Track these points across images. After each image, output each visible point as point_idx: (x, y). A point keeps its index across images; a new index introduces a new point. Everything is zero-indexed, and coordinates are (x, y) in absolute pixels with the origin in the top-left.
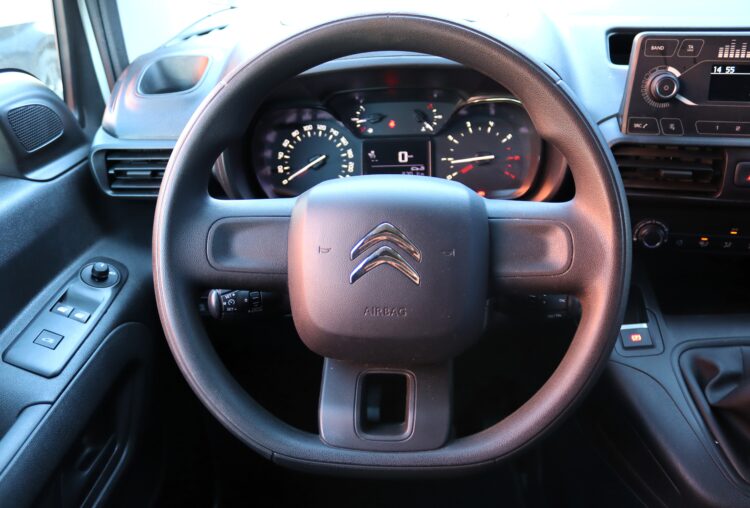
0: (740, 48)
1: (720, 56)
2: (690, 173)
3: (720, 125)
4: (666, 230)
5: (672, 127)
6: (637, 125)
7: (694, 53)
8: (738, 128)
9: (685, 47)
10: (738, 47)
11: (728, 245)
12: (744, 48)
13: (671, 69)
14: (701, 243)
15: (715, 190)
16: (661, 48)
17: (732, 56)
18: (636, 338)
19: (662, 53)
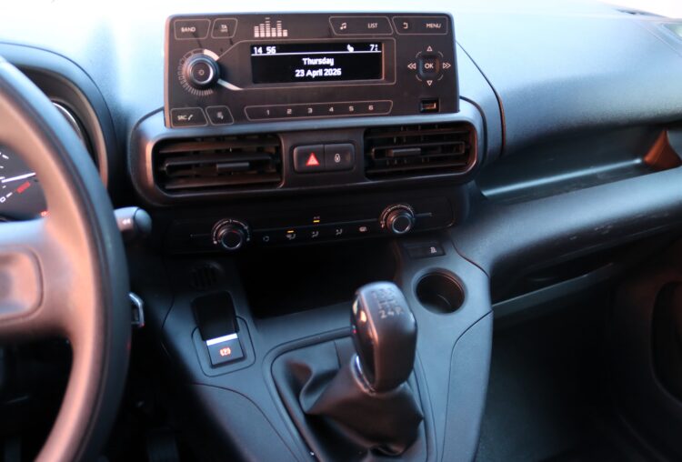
0: (275, 27)
1: (257, 35)
2: (247, 164)
3: (270, 108)
4: (246, 228)
5: (220, 115)
6: (181, 118)
7: (229, 33)
8: (289, 111)
9: (217, 28)
10: (273, 25)
11: (315, 234)
12: (279, 26)
13: (207, 52)
14: (289, 236)
15: (279, 179)
16: (192, 29)
17: (268, 35)
18: (226, 352)
19: (195, 34)
